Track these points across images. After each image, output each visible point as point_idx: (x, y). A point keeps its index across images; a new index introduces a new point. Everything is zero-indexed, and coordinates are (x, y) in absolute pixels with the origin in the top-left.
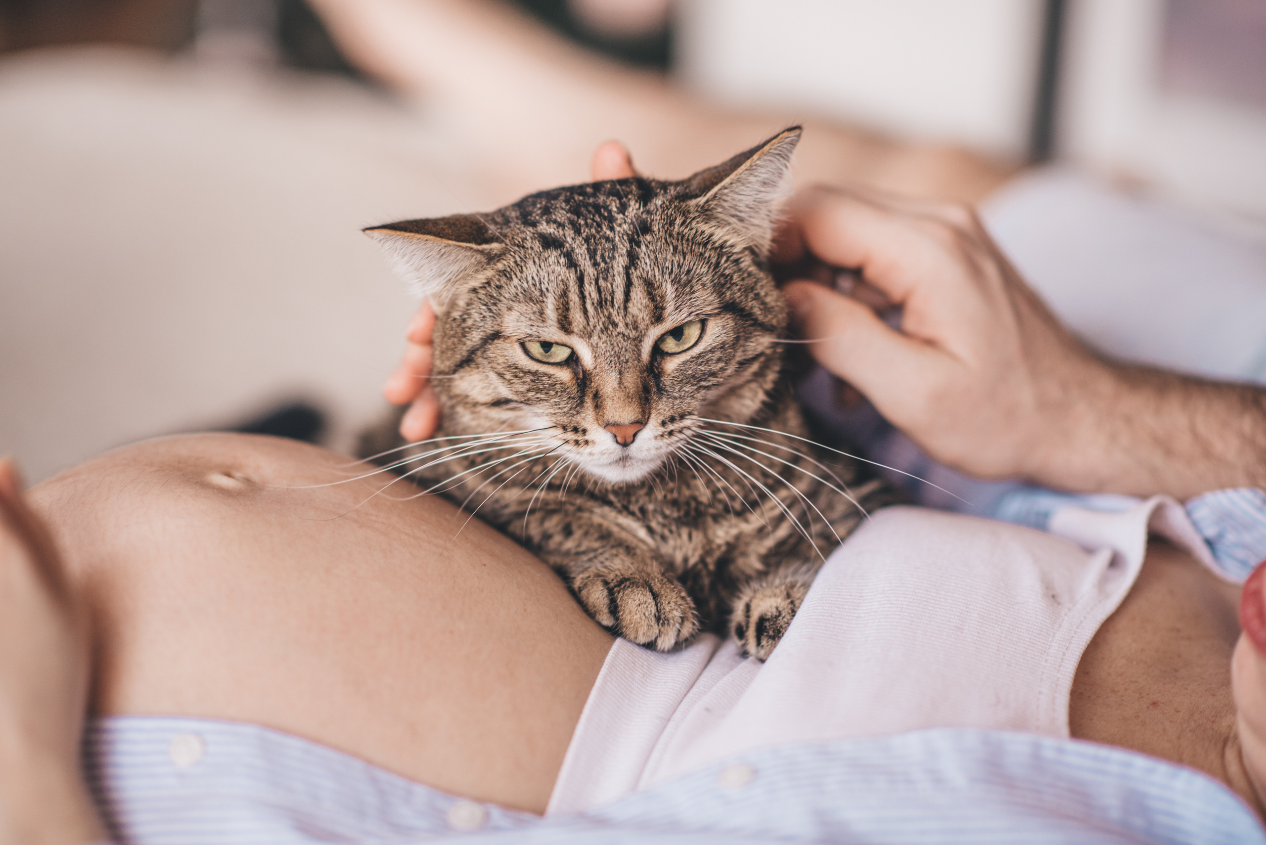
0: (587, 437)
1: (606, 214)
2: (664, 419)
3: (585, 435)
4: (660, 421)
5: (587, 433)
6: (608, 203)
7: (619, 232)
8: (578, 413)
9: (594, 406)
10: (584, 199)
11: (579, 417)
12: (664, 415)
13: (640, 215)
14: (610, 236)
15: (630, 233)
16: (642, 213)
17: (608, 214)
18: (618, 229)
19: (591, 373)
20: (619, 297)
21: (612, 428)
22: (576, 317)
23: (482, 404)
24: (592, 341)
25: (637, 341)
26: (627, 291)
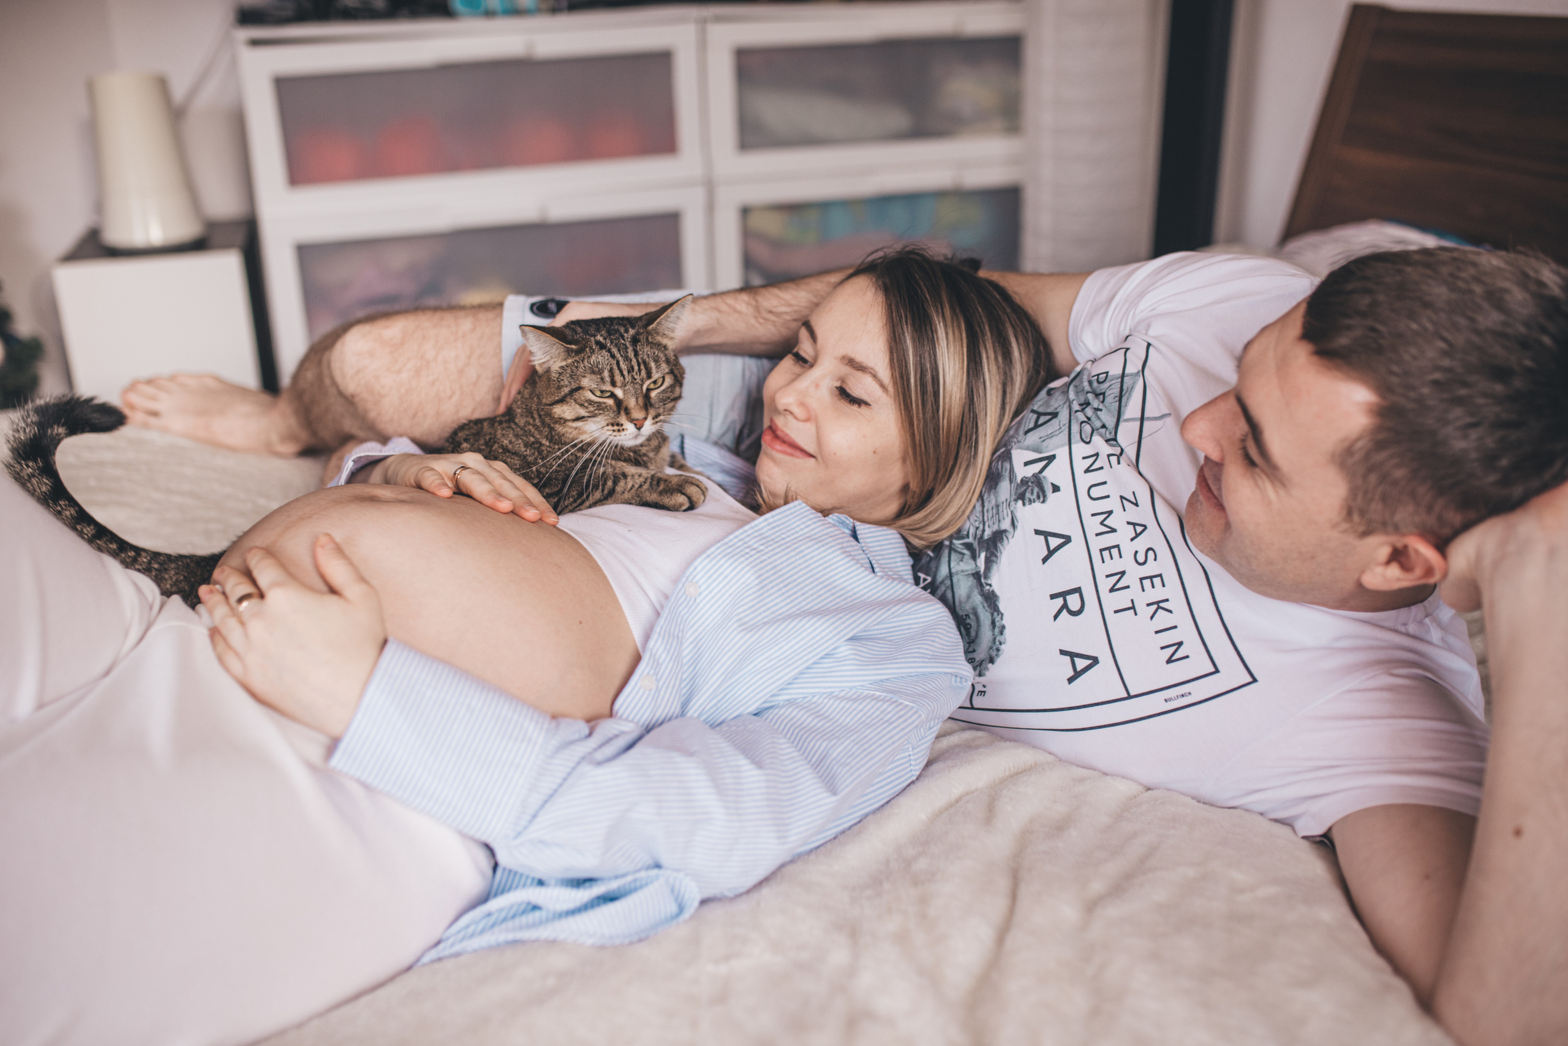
0: (622, 428)
5: (623, 426)
7: (627, 341)
8: (618, 418)
9: (626, 414)
11: (619, 420)
12: (653, 415)
14: (625, 343)
15: (632, 342)
19: (622, 400)
20: (636, 368)
21: (635, 422)
22: (618, 378)
23: (569, 420)
24: (626, 388)
25: (642, 386)
26: (639, 365)
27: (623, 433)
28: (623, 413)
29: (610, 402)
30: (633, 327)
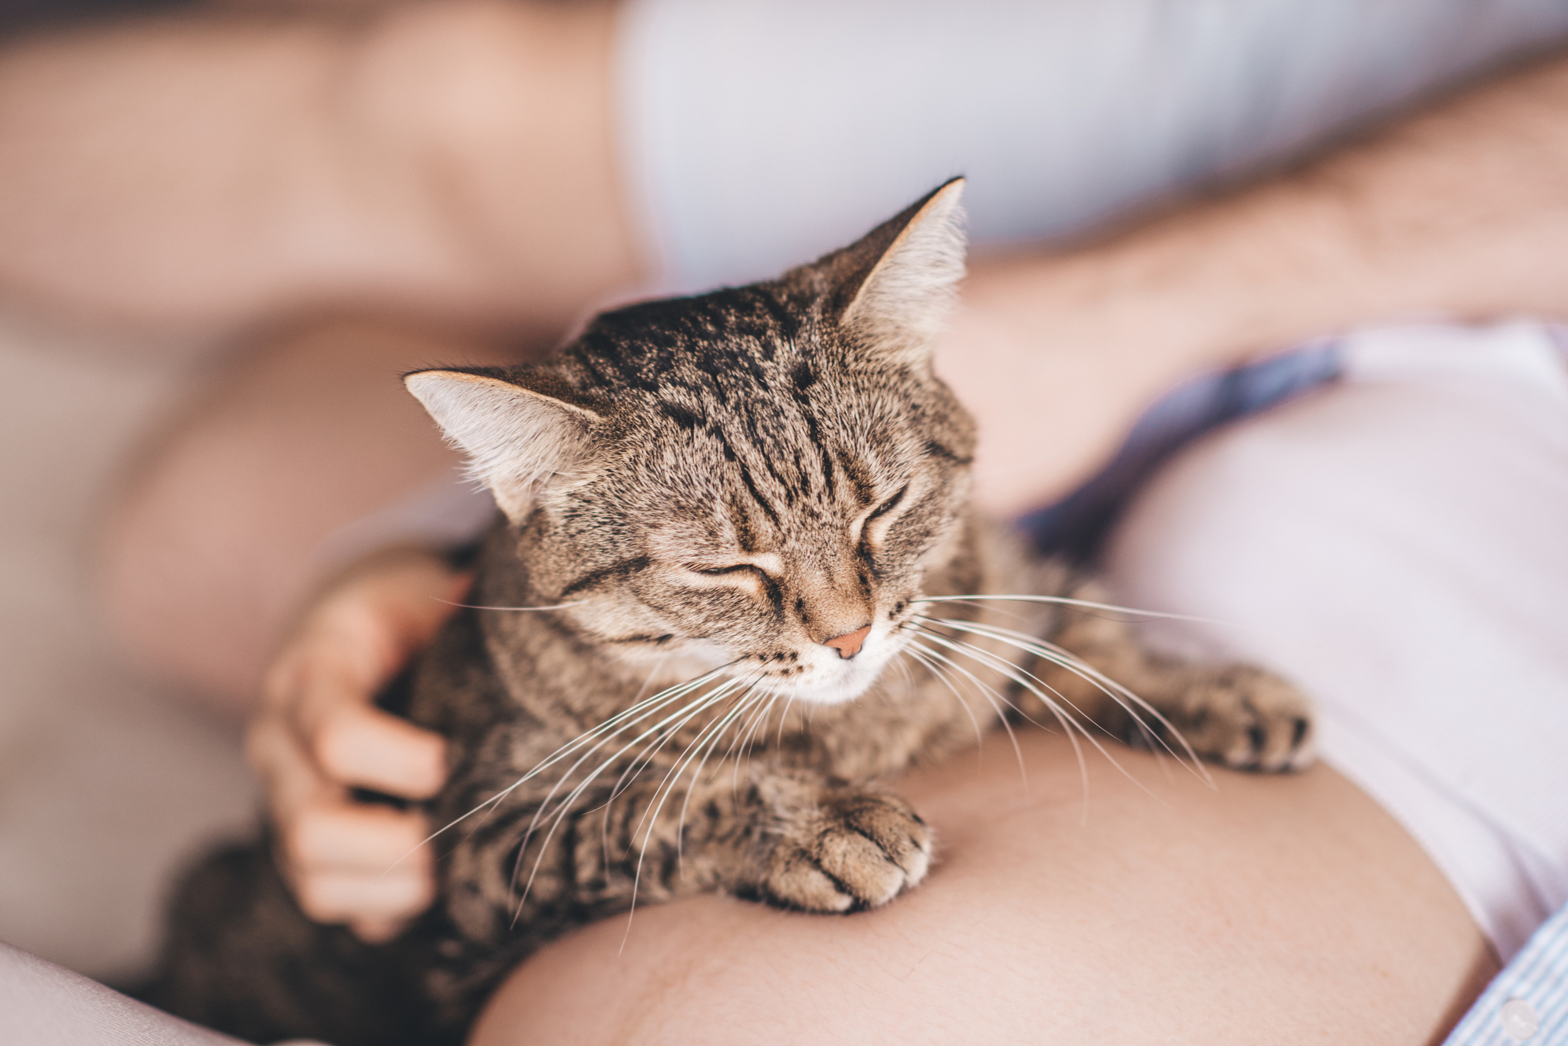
0: (799, 662)
1: (746, 365)
2: (890, 610)
3: (796, 660)
4: (887, 614)
5: (798, 657)
6: (744, 346)
7: (775, 387)
8: (779, 632)
9: (800, 619)
10: (710, 344)
11: (782, 639)
12: (889, 604)
13: (794, 358)
14: (766, 398)
15: (791, 387)
16: (796, 356)
17: (749, 364)
18: (772, 384)
19: (781, 579)
20: (818, 480)
21: (838, 643)
22: (762, 526)
23: (612, 641)
24: (785, 548)
25: (844, 529)
26: (828, 470)
27: (805, 676)
28: (790, 616)
29: (749, 585)
30: (789, 330)
